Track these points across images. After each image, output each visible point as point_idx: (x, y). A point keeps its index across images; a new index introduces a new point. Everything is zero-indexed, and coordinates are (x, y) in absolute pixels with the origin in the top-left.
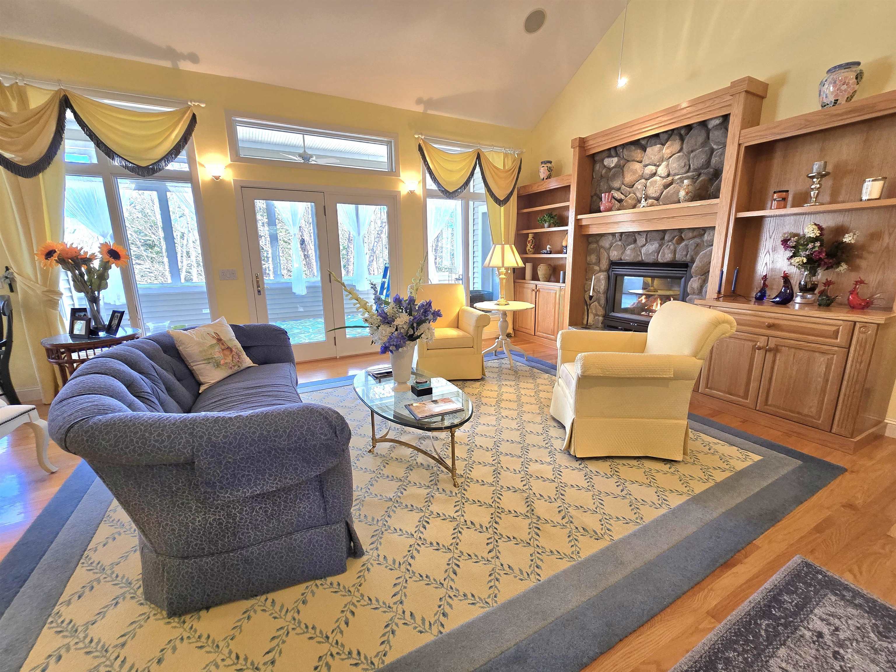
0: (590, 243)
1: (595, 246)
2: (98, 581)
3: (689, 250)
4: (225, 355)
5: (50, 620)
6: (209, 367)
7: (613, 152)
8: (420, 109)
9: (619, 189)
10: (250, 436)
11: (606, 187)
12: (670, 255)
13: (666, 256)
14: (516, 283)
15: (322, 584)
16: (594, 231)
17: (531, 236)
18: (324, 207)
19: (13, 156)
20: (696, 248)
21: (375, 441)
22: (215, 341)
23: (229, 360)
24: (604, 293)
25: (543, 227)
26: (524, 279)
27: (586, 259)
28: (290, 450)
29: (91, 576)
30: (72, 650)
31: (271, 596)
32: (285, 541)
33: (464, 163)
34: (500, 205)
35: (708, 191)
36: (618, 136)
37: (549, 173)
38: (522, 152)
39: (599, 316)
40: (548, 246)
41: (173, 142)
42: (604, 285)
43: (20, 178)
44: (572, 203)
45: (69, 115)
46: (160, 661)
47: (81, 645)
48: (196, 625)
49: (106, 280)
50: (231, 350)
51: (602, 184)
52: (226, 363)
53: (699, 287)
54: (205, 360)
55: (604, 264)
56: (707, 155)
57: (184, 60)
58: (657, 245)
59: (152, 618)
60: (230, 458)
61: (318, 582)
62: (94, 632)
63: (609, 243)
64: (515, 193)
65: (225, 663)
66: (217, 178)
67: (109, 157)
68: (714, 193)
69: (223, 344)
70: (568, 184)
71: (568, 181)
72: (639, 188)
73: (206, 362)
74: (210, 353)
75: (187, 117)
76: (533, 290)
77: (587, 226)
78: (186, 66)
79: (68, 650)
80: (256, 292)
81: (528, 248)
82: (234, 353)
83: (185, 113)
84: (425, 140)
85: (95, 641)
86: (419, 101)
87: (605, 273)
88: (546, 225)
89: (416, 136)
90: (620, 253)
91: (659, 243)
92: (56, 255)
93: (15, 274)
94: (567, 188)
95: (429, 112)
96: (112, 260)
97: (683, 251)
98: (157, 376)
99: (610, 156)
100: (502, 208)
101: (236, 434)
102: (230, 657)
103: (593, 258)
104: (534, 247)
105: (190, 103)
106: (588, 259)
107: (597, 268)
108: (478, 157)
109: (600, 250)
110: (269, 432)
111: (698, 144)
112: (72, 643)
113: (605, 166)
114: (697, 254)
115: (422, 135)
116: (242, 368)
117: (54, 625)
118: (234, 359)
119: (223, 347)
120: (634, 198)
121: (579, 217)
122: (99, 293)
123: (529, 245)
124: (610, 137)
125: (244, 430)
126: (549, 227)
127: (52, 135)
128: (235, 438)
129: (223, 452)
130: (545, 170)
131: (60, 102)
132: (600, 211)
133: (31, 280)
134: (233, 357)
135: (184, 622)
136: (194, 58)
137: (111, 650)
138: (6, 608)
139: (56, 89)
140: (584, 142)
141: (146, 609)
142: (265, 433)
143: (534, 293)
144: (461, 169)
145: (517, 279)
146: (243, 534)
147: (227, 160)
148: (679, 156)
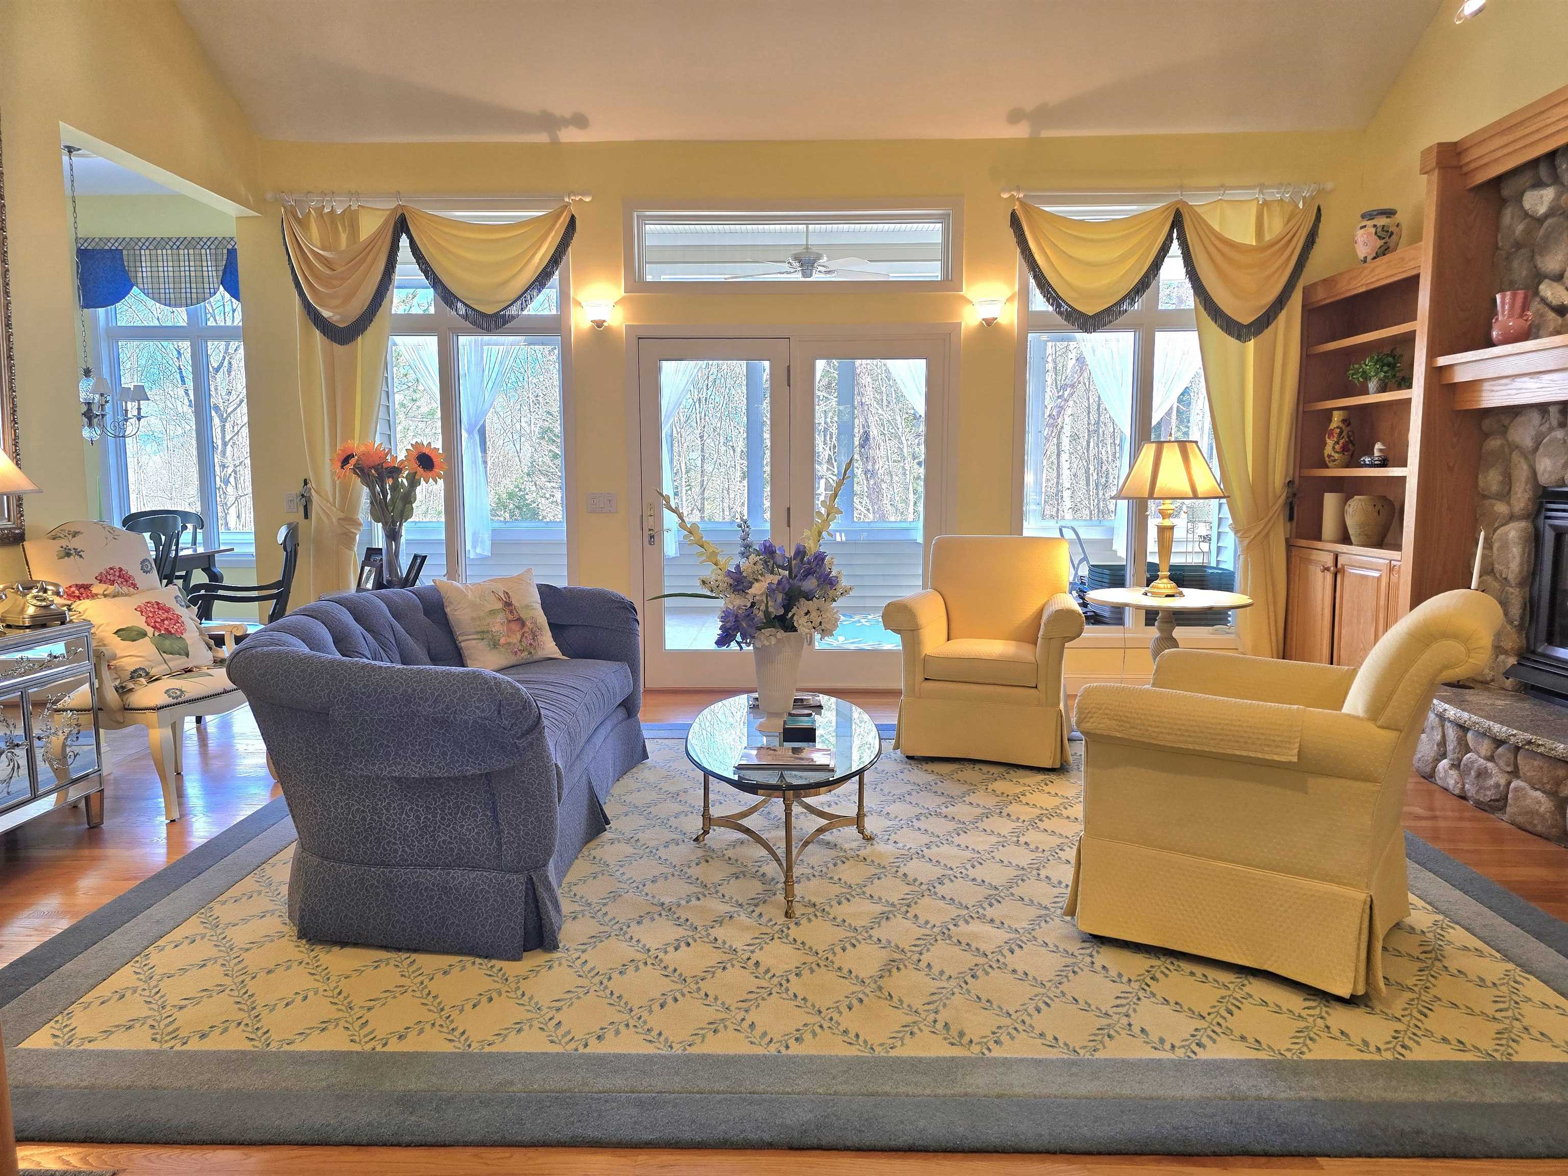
0: (1486, 436)
2: (259, 893)
4: (509, 630)
5: (203, 911)
6: (482, 645)
7: (1543, 172)
8: (1021, 131)
10: (393, 693)
11: (1524, 273)
14: (1294, 552)
15: (481, 964)
16: (1494, 398)
17: (1337, 417)
18: (789, 367)
19: (331, 314)
21: (708, 821)
22: (500, 605)
23: (515, 639)
24: (1521, 585)
25: (1366, 392)
26: (1319, 538)
28: (435, 720)
29: (256, 887)
30: (206, 940)
31: (414, 956)
32: (440, 875)
33: (1135, 241)
34: (1239, 338)
36: (1537, 131)
37: (1380, 243)
38: (1321, 192)
39: (1506, 652)
40: (1378, 446)
41: (537, 267)
42: (1518, 560)
43: (335, 345)
44: (1421, 327)
45: (404, 241)
46: (269, 972)
47: (215, 938)
48: (322, 956)
49: (411, 503)
50: (523, 624)
51: (1515, 264)
52: (509, 644)
54: (477, 633)
55: (1521, 497)
57: (566, 127)
59: (286, 938)
60: (367, 715)
61: (478, 960)
62: (230, 932)
63: (1534, 433)
64: (1296, 299)
65: (325, 993)
66: (599, 324)
67: (446, 303)
69: (511, 612)
70: (1414, 273)
71: (1412, 264)
73: (479, 637)
74: (485, 623)
75: (564, 220)
76: (1328, 569)
77: (1474, 386)
78: (569, 135)
79: (202, 938)
80: (646, 539)
81: (1328, 450)
82: (526, 629)
83: (559, 216)
84: (1029, 202)
85: (228, 939)
86: (1015, 117)
87: (1523, 524)
88: (1372, 385)
89: (1005, 196)
92: (353, 461)
93: (313, 491)
94: (1413, 282)
95: (1045, 134)
96: (420, 470)
98: (394, 642)
99: (1539, 184)
100: (1251, 344)
101: (377, 685)
102: (332, 991)
104: (1344, 449)
105: (567, 200)
107: (1501, 508)
108: (1178, 222)
110: (415, 690)
112: (209, 934)
113: (1526, 214)
115: (1018, 189)
116: (536, 657)
117: (203, 916)
118: (524, 639)
119: (511, 617)
121: (1442, 361)
122: (401, 525)
123: (1330, 442)
124: (1519, 133)
125: (388, 682)
126: (1383, 389)
127: (379, 277)
128: (376, 691)
129: (360, 706)
130: (1369, 234)
131: (395, 223)
132: (1490, 344)
133: (328, 501)
134: (523, 635)
135: (313, 950)
136: (580, 121)
137: (236, 949)
138: (174, 890)
139: (393, 205)
140: (1459, 154)
141: (286, 929)
142: (410, 691)
143: (1329, 577)
144: (1123, 258)
145: (1300, 536)
146: (389, 843)
147: (618, 291)
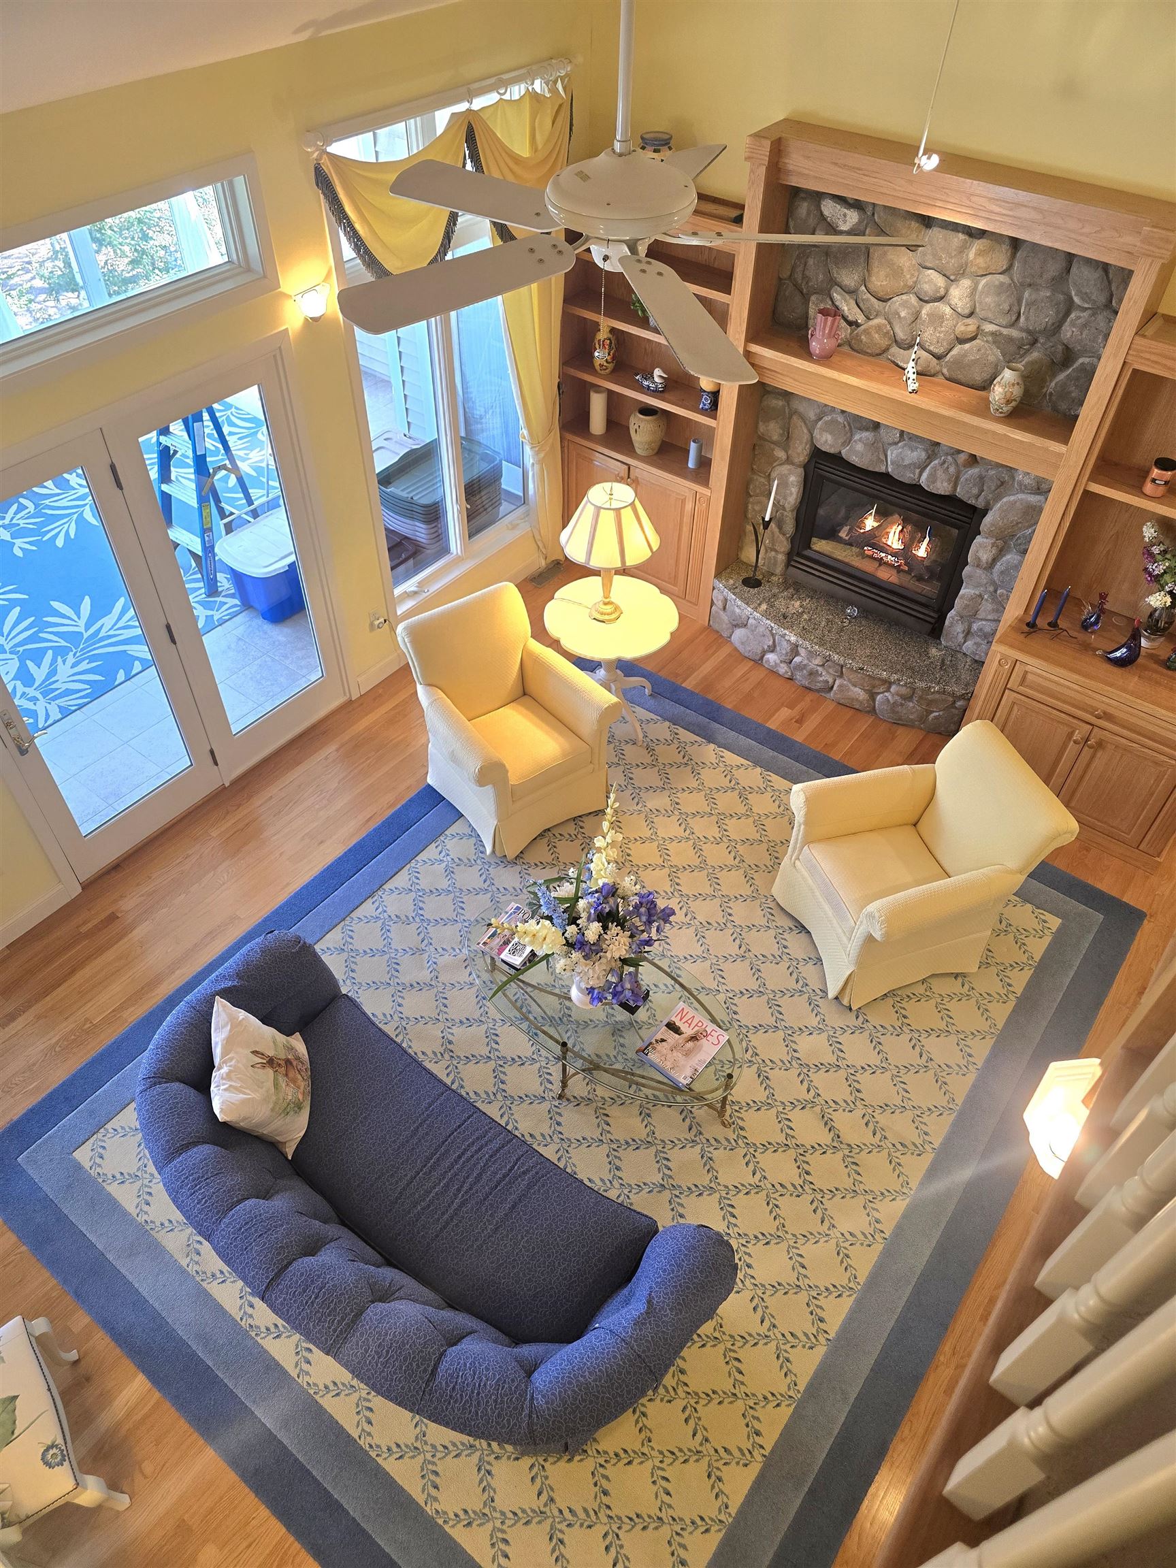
1: (780, 403)
3: (985, 488)
9: (852, 292)
12: (945, 484)
13: (938, 484)
20: (999, 487)
27: (756, 427)
35: (1043, 387)
53: (990, 560)
56: (1057, 313)
58: (924, 455)
68: (1054, 398)
72: (903, 314)
90: (840, 441)
91: (926, 451)
97: (975, 485)
103: (773, 430)
106: (762, 428)
109: (790, 418)
111: (1045, 276)
114: (998, 498)
120: (888, 333)
148: (1002, 284)
